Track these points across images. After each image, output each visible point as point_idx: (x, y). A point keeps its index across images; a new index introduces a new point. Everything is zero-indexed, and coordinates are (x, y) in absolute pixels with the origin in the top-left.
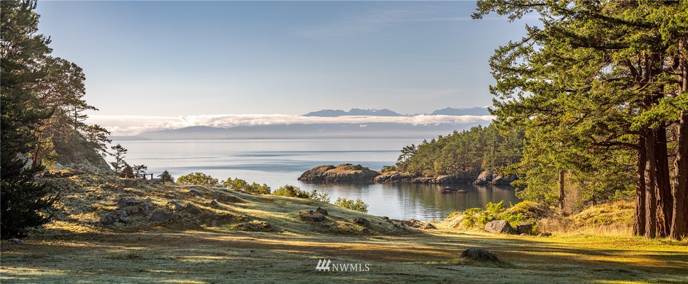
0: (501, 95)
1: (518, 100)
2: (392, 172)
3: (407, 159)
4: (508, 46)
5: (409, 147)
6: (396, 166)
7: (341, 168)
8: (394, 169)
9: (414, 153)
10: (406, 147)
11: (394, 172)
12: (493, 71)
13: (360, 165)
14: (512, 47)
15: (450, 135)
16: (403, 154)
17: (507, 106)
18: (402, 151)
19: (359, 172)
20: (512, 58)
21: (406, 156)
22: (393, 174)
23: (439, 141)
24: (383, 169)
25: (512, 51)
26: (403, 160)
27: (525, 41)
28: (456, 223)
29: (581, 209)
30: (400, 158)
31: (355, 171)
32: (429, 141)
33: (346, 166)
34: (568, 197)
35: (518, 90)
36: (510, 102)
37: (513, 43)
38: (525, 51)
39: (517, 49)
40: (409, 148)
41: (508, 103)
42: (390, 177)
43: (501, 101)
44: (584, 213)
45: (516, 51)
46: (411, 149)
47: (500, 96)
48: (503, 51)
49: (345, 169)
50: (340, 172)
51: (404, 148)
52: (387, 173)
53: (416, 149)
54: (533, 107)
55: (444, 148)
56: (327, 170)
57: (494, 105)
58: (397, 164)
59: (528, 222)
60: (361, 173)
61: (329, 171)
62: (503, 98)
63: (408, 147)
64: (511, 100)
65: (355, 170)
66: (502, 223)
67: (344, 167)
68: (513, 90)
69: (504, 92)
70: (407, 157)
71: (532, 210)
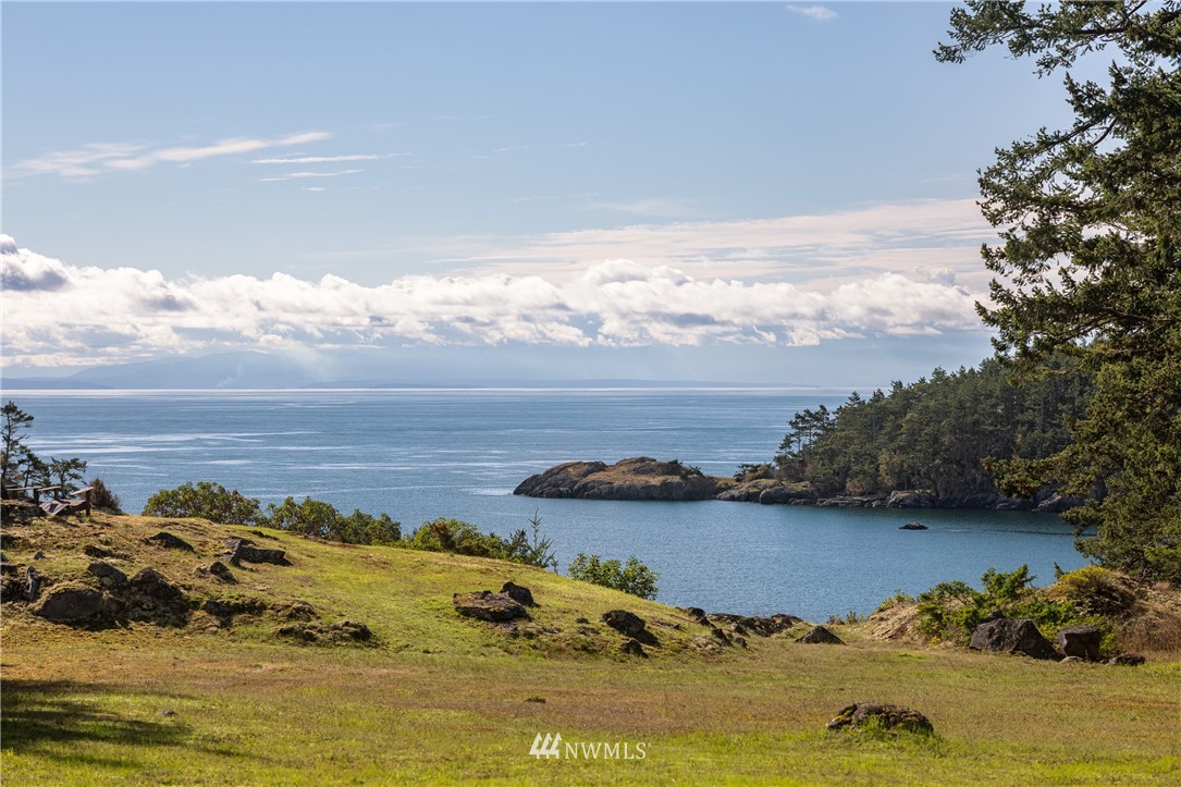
0: (1017, 272)
1: (1060, 288)
2: (764, 481)
3: (804, 446)
4: (1034, 141)
5: (813, 412)
6: (774, 464)
7: (623, 468)
8: (767, 473)
9: (823, 428)
10: (802, 414)
11: (771, 482)
12: (983, 200)
13: (676, 462)
14: (1045, 144)
15: (923, 380)
16: (793, 431)
17: (1030, 303)
18: (791, 423)
19: (676, 479)
20: (1044, 174)
21: (803, 438)
22: (765, 488)
23: (893, 397)
24: (740, 471)
25: (1045, 155)
26: (795, 449)
28: (897, 626)
30: (787, 443)
31: (662, 478)
32: (867, 397)
33: (639, 464)
35: (1063, 260)
36: (1038, 292)
37: (1050, 133)
39: (1058, 149)
40: (810, 415)
41: (1031, 295)
42: (757, 494)
43: (1015, 290)
45: (1056, 154)
46: (816, 417)
47: (1012, 276)
48: (1022, 152)
49: (637, 472)
50: (620, 480)
51: (798, 416)
52: (751, 483)
53: (832, 417)
54: (1093, 303)
55: (908, 417)
56: (585, 475)
57: (994, 298)
58: (779, 460)
59: (1090, 624)
60: (679, 484)
61: (591, 477)
62: (1021, 282)
63: (807, 412)
64: (1042, 287)
65: (663, 474)
67: (633, 466)
68: (1049, 261)
69: (1024, 265)
70: (805, 440)
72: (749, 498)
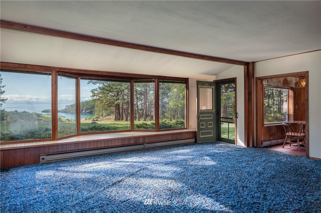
0: (93, 97)
5: (68, 105)
6: (64, 109)
9: (68, 107)
12: (91, 93)
14: (94, 89)
26: (66, 108)
27: (97, 89)
29: (105, 117)
34: (103, 115)
35: (96, 97)
38: (97, 90)
44: (106, 117)
48: (93, 90)
54: (99, 100)
59: (97, 119)
66: (92, 119)
71: (97, 117)
72: (62, 112)
